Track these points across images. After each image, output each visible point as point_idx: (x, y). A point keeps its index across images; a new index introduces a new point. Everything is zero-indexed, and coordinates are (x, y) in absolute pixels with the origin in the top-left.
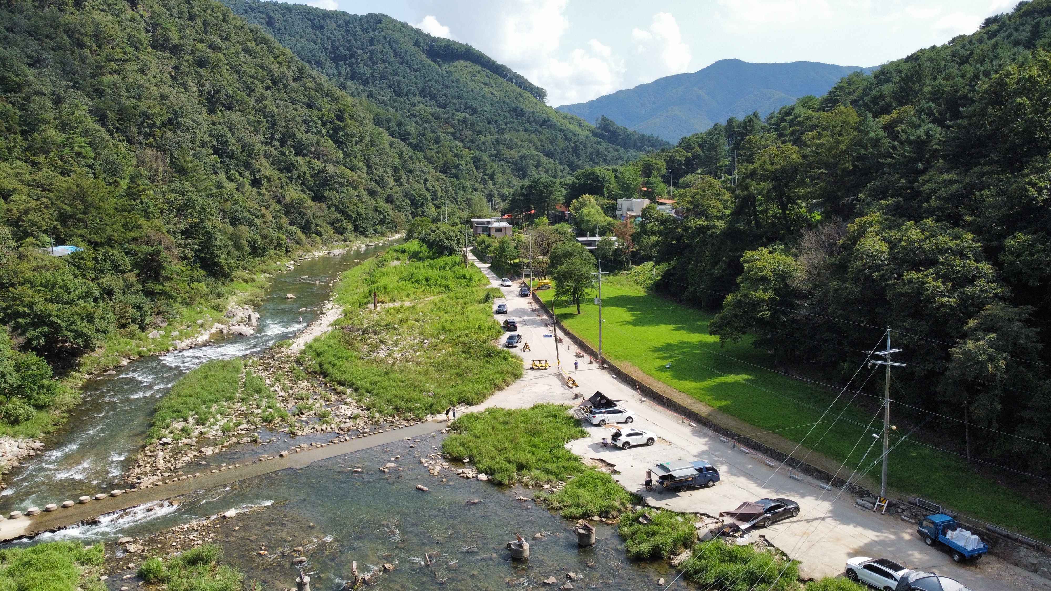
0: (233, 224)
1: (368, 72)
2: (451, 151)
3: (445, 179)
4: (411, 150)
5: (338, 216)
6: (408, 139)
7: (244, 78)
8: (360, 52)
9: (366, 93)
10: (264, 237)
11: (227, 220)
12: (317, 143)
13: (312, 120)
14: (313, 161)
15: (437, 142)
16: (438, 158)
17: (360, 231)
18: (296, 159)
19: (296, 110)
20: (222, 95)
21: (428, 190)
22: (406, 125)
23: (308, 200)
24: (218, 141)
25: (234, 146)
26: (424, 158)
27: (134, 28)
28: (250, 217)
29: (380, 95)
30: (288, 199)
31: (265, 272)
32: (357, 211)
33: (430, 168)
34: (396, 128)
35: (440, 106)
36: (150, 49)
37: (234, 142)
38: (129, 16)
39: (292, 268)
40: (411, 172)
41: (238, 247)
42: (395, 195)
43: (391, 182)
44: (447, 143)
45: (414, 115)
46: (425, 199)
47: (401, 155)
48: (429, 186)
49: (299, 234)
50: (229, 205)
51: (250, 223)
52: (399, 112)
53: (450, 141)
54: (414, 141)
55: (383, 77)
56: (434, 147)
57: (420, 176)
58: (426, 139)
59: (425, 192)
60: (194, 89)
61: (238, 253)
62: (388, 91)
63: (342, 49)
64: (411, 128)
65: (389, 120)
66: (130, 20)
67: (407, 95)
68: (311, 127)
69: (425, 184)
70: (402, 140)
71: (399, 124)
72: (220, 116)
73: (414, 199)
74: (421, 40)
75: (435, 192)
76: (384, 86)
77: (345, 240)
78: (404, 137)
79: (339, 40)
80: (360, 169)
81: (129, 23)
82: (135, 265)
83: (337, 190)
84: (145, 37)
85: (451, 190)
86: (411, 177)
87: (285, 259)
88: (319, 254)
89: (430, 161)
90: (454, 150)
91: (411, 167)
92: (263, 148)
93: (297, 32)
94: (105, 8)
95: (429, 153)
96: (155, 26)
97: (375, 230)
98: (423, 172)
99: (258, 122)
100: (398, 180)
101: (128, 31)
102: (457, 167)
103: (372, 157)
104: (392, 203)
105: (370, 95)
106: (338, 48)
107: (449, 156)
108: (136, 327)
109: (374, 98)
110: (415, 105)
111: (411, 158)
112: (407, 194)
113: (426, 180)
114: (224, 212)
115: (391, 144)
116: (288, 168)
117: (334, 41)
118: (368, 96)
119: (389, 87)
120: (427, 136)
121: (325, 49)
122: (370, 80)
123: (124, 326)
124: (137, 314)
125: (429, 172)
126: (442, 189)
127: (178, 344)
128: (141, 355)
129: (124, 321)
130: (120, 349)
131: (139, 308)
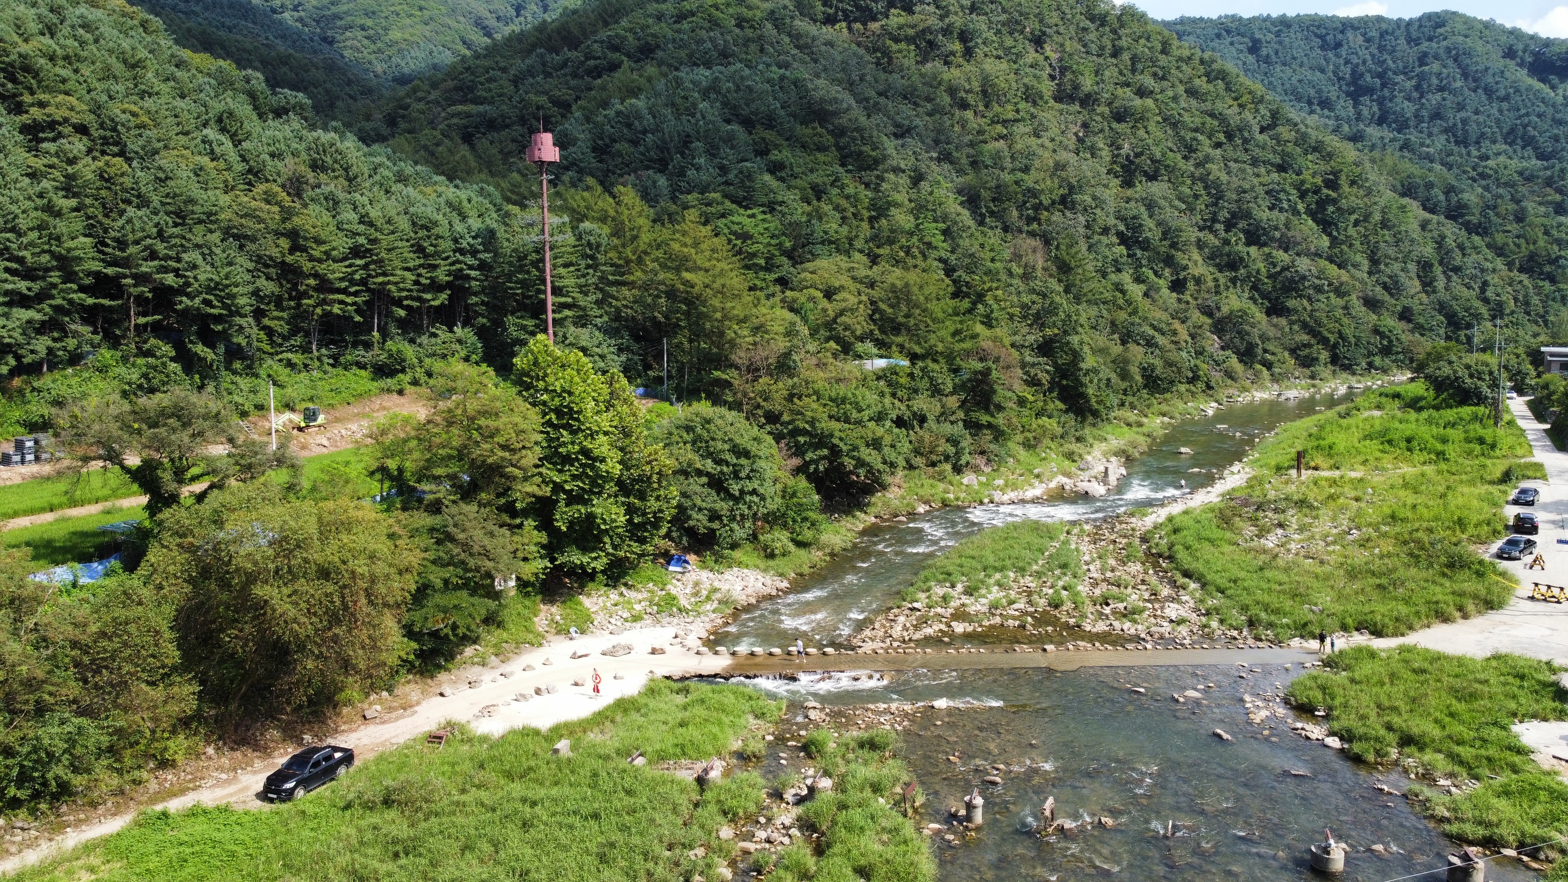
0: (1124, 342)
1: (1409, 109)
2: (1546, 233)
3: (1526, 282)
4: (1463, 232)
5: (1305, 338)
6: (1462, 215)
7: (1182, 133)
9: (1397, 145)
10: (1169, 364)
11: (1116, 336)
12: (1287, 226)
13: (1284, 190)
14: (1274, 252)
15: (1520, 219)
16: (1518, 246)
17: (1341, 364)
18: (1246, 249)
19: (1258, 176)
20: (1145, 162)
21: (1486, 301)
22: (1462, 191)
23: (1258, 314)
24: (1127, 226)
25: (1151, 231)
26: (1488, 246)
27: (1035, 76)
28: (1151, 332)
29: (1422, 145)
30: (1225, 310)
31: (1164, 415)
32: (1340, 332)
33: (1499, 263)
34: (1442, 197)
35: (1541, 157)
36: (1052, 103)
37: (1152, 226)
38: (1030, 61)
39: (1210, 412)
40: (1457, 270)
41: (1124, 375)
42: (1417, 308)
43: (1414, 286)
45: (1483, 176)
46: (1478, 317)
47: (1440, 243)
48: (1490, 293)
49: (1234, 362)
50: (1122, 316)
51: (1150, 343)
52: (1455, 170)
54: (1474, 220)
55: (1436, 115)
56: (1514, 228)
57: (1473, 277)
58: (1497, 215)
59: (1477, 304)
60: (1106, 153)
61: (1124, 385)
62: (1443, 137)
63: (1368, 78)
64: (1472, 196)
65: (1429, 186)
66: (1031, 66)
67: (1477, 143)
68: (1280, 201)
69: (1482, 291)
70: (1448, 217)
71: (1449, 190)
72: (1138, 189)
73: (1455, 314)
75: (1500, 304)
76: (1435, 130)
77: (1312, 377)
78: (1455, 213)
79: (1364, 62)
80: (1356, 266)
81: (1028, 70)
83: (1309, 299)
84: (1048, 87)
85: (1535, 300)
86: (1455, 278)
87: (1201, 397)
88: (1259, 395)
89: (1500, 251)
90: (1554, 232)
91: (1458, 260)
92: (1194, 234)
93: (1294, 58)
94: (1001, 53)
95: (1500, 238)
96: (1063, 70)
97: (1370, 365)
98: (1482, 271)
99: (1196, 197)
100: (1427, 283)
101: (1026, 80)
102: (1554, 261)
103: (1382, 245)
104: (1409, 321)
105: (1406, 146)
106: (1362, 75)
107: (1541, 243)
109: (1412, 151)
110: (1487, 158)
111: (1461, 247)
112: (1442, 307)
113: (1485, 284)
114: (1113, 323)
115: (1424, 226)
116: (1232, 264)
117: (1357, 65)
118: (1401, 149)
119: (1446, 131)
120: (1502, 210)
121: (1340, 79)
122: (1412, 123)
123: (933, 464)
124: (951, 450)
125: (1494, 271)
126: (1516, 299)
127: (997, 496)
128: (945, 504)
129: (934, 458)
130: (921, 492)
131: (953, 441)
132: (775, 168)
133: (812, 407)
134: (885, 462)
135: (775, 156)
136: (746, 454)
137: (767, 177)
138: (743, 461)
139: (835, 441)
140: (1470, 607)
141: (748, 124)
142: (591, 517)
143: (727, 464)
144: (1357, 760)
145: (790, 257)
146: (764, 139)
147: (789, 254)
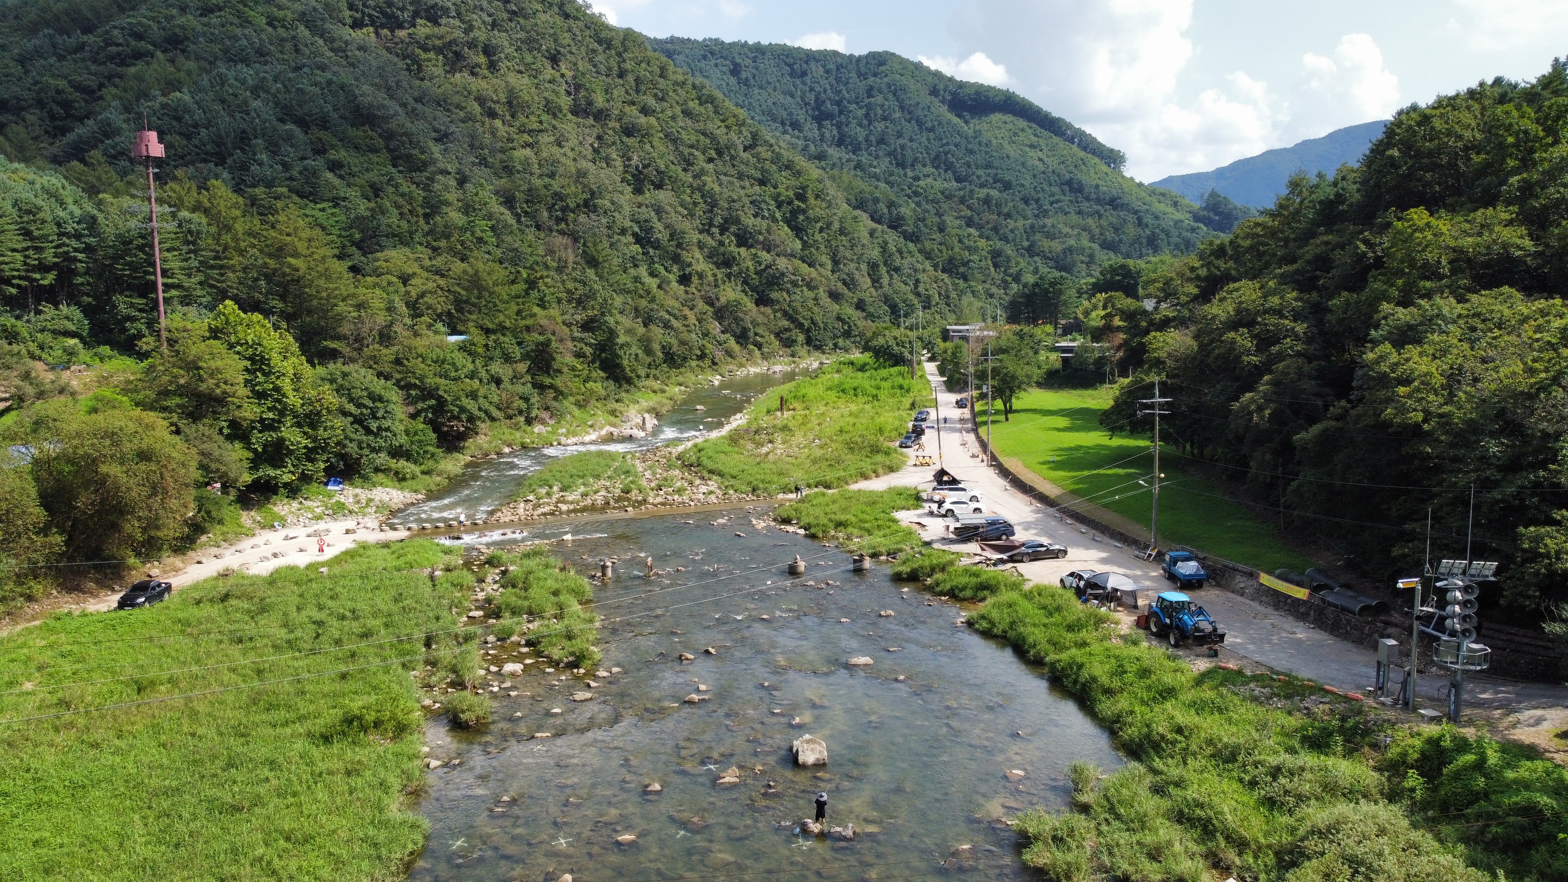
0: (646, 325)
1: (861, 134)
2: (960, 241)
3: (947, 280)
4: (902, 240)
5: (786, 323)
6: (900, 226)
8: (853, 107)
9: (853, 164)
10: (682, 343)
11: (639, 320)
12: (768, 231)
13: (764, 201)
14: (759, 253)
15: (941, 230)
16: (941, 251)
17: (814, 344)
18: (737, 250)
19: (743, 188)
20: (651, 172)
21: (918, 295)
22: (901, 206)
23: (749, 304)
24: (640, 228)
25: (660, 233)
26: (920, 251)
27: (553, 91)
28: (667, 317)
29: (872, 166)
30: (723, 300)
31: (680, 384)
32: (812, 319)
33: (927, 265)
34: (886, 211)
35: (958, 179)
36: (570, 116)
37: (661, 228)
38: (548, 77)
40: (897, 270)
41: (649, 352)
42: (868, 300)
43: (866, 282)
44: (955, 231)
45: (916, 194)
46: (913, 307)
47: (884, 247)
48: (921, 289)
49: (732, 343)
50: (643, 303)
51: (666, 325)
52: (895, 189)
53: (960, 227)
54: (909, 229)
55: (881, 141)
56: (937, 237)
57: (909, 276)
58: (926, 226)
59: (912, 297)
60: (619, 163)
61: (649, 360)
62: (885, 160)
63: (828, 105)
64: (907, 210)
65: (876, 201)
66: (550, 82)
67: (912, 165)
68: (762, 210)
69: (916, 287)
70: (890, 227)
71: (891, 205)
72: (650, 195)
73: (896, 305)
74: (941, 86)
75: (928, 297)
76: (881, 154)
77: (793, 356)
78: (895, 224)
79: (825, 91)
80: (822, 265)
81: (547, 85)
82: (525, 357)
83: (788, 291)
84: (565, 102)
85: (953, 294)
86: (895, 276)
87: (709, 372)
88: (755, 370)
89: (928, 255)
90: (966, 241)
91: (898, 262)
92: (695, 236)
93: (769, 83)
94: (522, 68)
95: (927, 245)
96: (578, 87)
97: (836, 346)
98: (915, 271)
99: (695, 204)
100: (876, 281)
101: (546, 94)
102: (966, 264)
103: (841, 248)
104: (863, 310)
105: (859, 166)
106: (823, 102)
107: (957, 250)
108: (522, 419)
109: (863, 170)
110: (919, 179)
111: (900, 252)
112: (887, 300)
113: (917, 281)
114: (636, 310)
115: (872, 234)
116: (727, 262)
117: (820, 93)
118: (855, 168)
119: (889, 154)
120: (929, 222)
121: (806, 104)
122: (863, 146)
123: (510, 417)
124: (524, 406)
125: (924, 271)
126: (940, 294)
127: (563, 440)
128: (524, 447)
129: (510, 412)
130: (505, 438)
131: (526, 400)
132: (334, 166)
133: (419, 367)
134: (480, 409)
135: (333, 155)
136: (380, 399)
137: (329, 175)
138: (379, 404)
139: (441, 393)
140: (880, 471)
141: (301, 122)
142: (282, 440)
143: (366, 407)
144: (813, 537)
145: (359, 248)
146: (320, 139)
147: (359, 245)
